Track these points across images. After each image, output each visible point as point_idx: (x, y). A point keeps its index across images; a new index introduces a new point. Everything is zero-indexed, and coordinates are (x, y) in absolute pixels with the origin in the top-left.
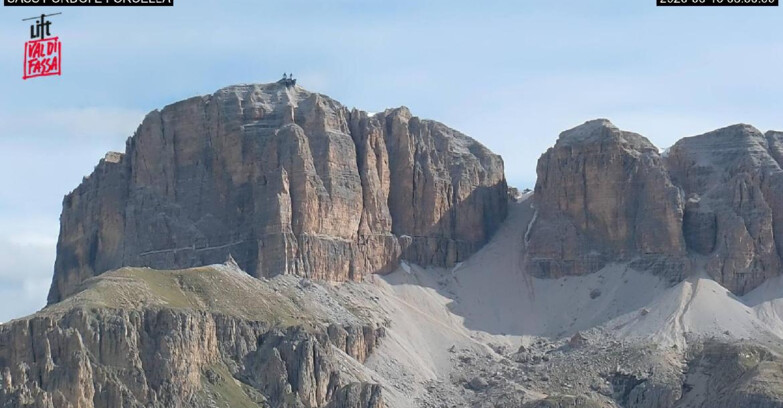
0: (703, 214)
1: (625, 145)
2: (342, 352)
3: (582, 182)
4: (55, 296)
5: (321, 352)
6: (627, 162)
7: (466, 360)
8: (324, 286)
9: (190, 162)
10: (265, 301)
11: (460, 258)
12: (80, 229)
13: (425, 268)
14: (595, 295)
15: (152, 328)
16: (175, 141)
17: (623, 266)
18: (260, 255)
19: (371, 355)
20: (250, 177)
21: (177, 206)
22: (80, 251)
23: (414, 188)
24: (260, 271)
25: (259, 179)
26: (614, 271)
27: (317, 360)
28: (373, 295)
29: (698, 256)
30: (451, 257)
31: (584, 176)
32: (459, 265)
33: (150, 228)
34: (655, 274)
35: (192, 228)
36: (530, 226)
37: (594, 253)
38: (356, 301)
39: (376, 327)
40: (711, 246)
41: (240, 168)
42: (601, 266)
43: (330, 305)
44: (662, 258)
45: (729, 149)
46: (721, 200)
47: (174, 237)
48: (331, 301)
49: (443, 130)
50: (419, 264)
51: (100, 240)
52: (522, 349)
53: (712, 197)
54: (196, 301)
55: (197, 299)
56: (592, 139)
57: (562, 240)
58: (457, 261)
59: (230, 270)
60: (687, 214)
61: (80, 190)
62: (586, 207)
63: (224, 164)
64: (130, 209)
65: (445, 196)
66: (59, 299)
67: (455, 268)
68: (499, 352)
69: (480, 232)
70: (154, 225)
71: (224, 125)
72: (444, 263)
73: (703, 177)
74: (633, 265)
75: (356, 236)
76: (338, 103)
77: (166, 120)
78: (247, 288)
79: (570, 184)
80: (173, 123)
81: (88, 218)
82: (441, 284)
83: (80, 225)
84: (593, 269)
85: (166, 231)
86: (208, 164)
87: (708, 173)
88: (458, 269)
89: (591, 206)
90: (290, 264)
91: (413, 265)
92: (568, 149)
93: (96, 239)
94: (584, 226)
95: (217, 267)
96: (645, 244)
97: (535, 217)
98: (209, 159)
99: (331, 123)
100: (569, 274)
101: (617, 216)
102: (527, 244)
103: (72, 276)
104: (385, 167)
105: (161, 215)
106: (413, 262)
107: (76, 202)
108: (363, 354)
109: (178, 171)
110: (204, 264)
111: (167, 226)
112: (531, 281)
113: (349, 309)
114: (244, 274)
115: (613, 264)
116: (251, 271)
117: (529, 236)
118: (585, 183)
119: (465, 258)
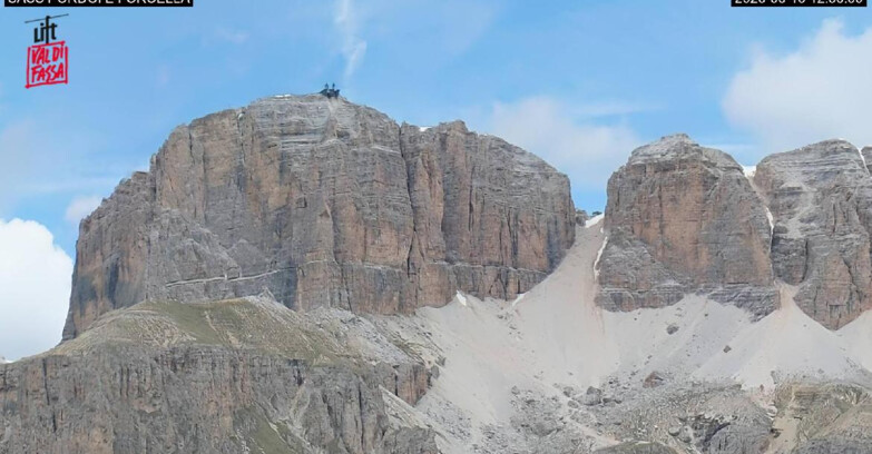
0: (792, 240)
1: (705, 162)
2: (390, 394)
3: (658, 205)
4: (71, 331)
5: (367, 394)
6: (708, 181)
7: (529, 402)
8: (370, 320)
9: (221, 183)
10: (305, 337)
11: (522, 289)
12: (99, 257)
13: (483, 300)
14: (672, 330)
15: (179, 367)
16: (205, 160)
17: (704, 297)
18: (299, 286)
19: (424, 397)
20: (287, 199)
21: (207, 231)
22: (98, 282)
23: (471, 210)
24: (299, 303)
25: (299, 201)
26: (694, 304)
27: (363, 402)
28: (426, 330)
29: (787, 285)
30: (512, 288)
31: (660, 197)
32: (521, 296)
33: (177, 256)
34: (739, 306)
35: (224, 255)
36: (600, 252)
37: (672, 283)
38: (406, 337)
39: (428, 366)
40: (801, 276)
41: (276, 189)
42: (679, 298)
43: (378, 341)
44: (747, 289)
45: (821, 168)
46: (813, 224)
47: (204, 266)
48: (379, 337)
49: (503, 147)
50: (476, 296)
51: (120, 269)
52: (590, 390)
53: (802, 221)
54: (228, 337)
55: (230, 334)
56: (669, 157)
57: (636, 269)
58: (519, 293)
59: (266, 302)
60: (775, 241)
61: (99, 214)
62: (662, 232)
63: (258, 186)
64: (155, 234)
65: (505, 221)
66: (75, 334)
67: (516, 301)
68: (566, 394)
69: (545, 261)
70: (181, 253)
71: (259, 141)
72: (504, 295)
73: (793, 199)
74: (714, 297)
75: (406, 265)
76: (386, 117)
77: (194, 135)
78: (284, 322)
79: (644, 207)
80: (202, 139)
81: (108, 245)
82: (501, 317)
83: (98, 252)
84: (670, 302)
85: (195, 259)
86: (241, 183)
87: (798, 194)
88: (521, 301)
89: (667, 231)
90: (332, 294)
91: (470, 297)
92: (643, 168)
93: (116, 268)
94: (660, 254)
95: (251, 299)
96: (728, 274)
97: (605, 243)
98: (242, 179)
99: (379, 139)
100: (643, 307)
101: (697, 242)
102: (597, 273)
103: (90, 308)
104: (439, 189)
105: (188, 242)
106: (469, 292)
107: (94, 227)
108: (414, 396)
109: (208, 193)
110: (237, 295)
111: (196, 253)
112: (601, 315)
113: (399, 346)
114: (281, 307)
115: (693, 295)
116: (288, 304)
117: (598, 263)
118: (661, 205)
119: (527, 289)
